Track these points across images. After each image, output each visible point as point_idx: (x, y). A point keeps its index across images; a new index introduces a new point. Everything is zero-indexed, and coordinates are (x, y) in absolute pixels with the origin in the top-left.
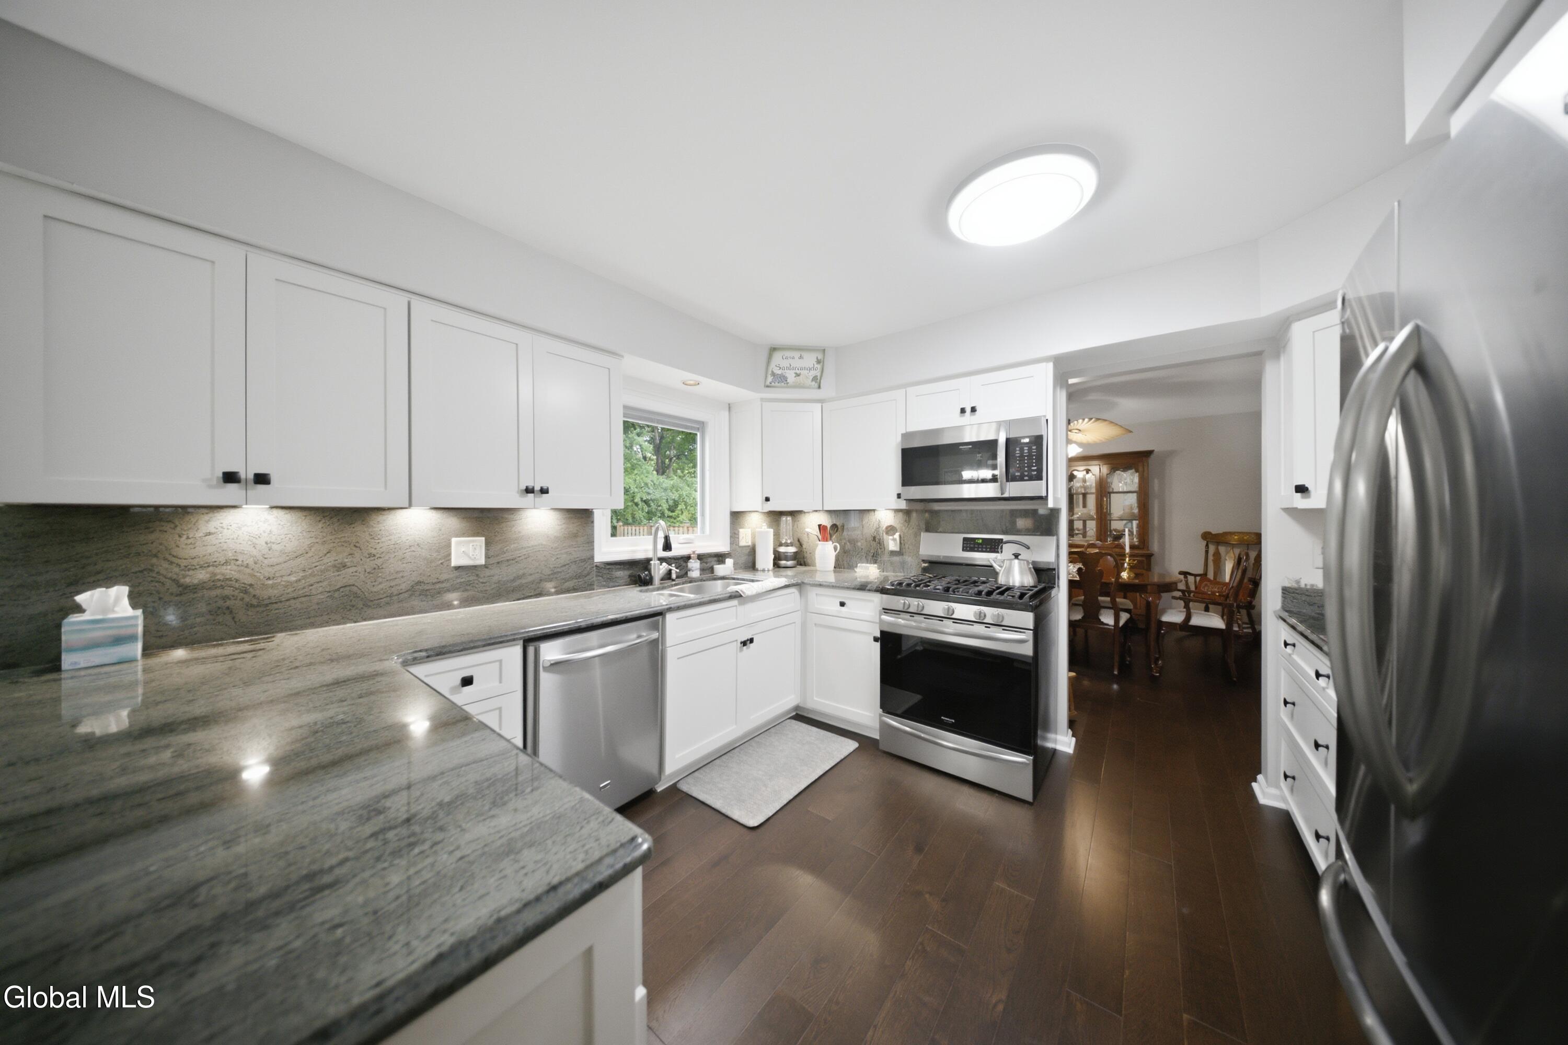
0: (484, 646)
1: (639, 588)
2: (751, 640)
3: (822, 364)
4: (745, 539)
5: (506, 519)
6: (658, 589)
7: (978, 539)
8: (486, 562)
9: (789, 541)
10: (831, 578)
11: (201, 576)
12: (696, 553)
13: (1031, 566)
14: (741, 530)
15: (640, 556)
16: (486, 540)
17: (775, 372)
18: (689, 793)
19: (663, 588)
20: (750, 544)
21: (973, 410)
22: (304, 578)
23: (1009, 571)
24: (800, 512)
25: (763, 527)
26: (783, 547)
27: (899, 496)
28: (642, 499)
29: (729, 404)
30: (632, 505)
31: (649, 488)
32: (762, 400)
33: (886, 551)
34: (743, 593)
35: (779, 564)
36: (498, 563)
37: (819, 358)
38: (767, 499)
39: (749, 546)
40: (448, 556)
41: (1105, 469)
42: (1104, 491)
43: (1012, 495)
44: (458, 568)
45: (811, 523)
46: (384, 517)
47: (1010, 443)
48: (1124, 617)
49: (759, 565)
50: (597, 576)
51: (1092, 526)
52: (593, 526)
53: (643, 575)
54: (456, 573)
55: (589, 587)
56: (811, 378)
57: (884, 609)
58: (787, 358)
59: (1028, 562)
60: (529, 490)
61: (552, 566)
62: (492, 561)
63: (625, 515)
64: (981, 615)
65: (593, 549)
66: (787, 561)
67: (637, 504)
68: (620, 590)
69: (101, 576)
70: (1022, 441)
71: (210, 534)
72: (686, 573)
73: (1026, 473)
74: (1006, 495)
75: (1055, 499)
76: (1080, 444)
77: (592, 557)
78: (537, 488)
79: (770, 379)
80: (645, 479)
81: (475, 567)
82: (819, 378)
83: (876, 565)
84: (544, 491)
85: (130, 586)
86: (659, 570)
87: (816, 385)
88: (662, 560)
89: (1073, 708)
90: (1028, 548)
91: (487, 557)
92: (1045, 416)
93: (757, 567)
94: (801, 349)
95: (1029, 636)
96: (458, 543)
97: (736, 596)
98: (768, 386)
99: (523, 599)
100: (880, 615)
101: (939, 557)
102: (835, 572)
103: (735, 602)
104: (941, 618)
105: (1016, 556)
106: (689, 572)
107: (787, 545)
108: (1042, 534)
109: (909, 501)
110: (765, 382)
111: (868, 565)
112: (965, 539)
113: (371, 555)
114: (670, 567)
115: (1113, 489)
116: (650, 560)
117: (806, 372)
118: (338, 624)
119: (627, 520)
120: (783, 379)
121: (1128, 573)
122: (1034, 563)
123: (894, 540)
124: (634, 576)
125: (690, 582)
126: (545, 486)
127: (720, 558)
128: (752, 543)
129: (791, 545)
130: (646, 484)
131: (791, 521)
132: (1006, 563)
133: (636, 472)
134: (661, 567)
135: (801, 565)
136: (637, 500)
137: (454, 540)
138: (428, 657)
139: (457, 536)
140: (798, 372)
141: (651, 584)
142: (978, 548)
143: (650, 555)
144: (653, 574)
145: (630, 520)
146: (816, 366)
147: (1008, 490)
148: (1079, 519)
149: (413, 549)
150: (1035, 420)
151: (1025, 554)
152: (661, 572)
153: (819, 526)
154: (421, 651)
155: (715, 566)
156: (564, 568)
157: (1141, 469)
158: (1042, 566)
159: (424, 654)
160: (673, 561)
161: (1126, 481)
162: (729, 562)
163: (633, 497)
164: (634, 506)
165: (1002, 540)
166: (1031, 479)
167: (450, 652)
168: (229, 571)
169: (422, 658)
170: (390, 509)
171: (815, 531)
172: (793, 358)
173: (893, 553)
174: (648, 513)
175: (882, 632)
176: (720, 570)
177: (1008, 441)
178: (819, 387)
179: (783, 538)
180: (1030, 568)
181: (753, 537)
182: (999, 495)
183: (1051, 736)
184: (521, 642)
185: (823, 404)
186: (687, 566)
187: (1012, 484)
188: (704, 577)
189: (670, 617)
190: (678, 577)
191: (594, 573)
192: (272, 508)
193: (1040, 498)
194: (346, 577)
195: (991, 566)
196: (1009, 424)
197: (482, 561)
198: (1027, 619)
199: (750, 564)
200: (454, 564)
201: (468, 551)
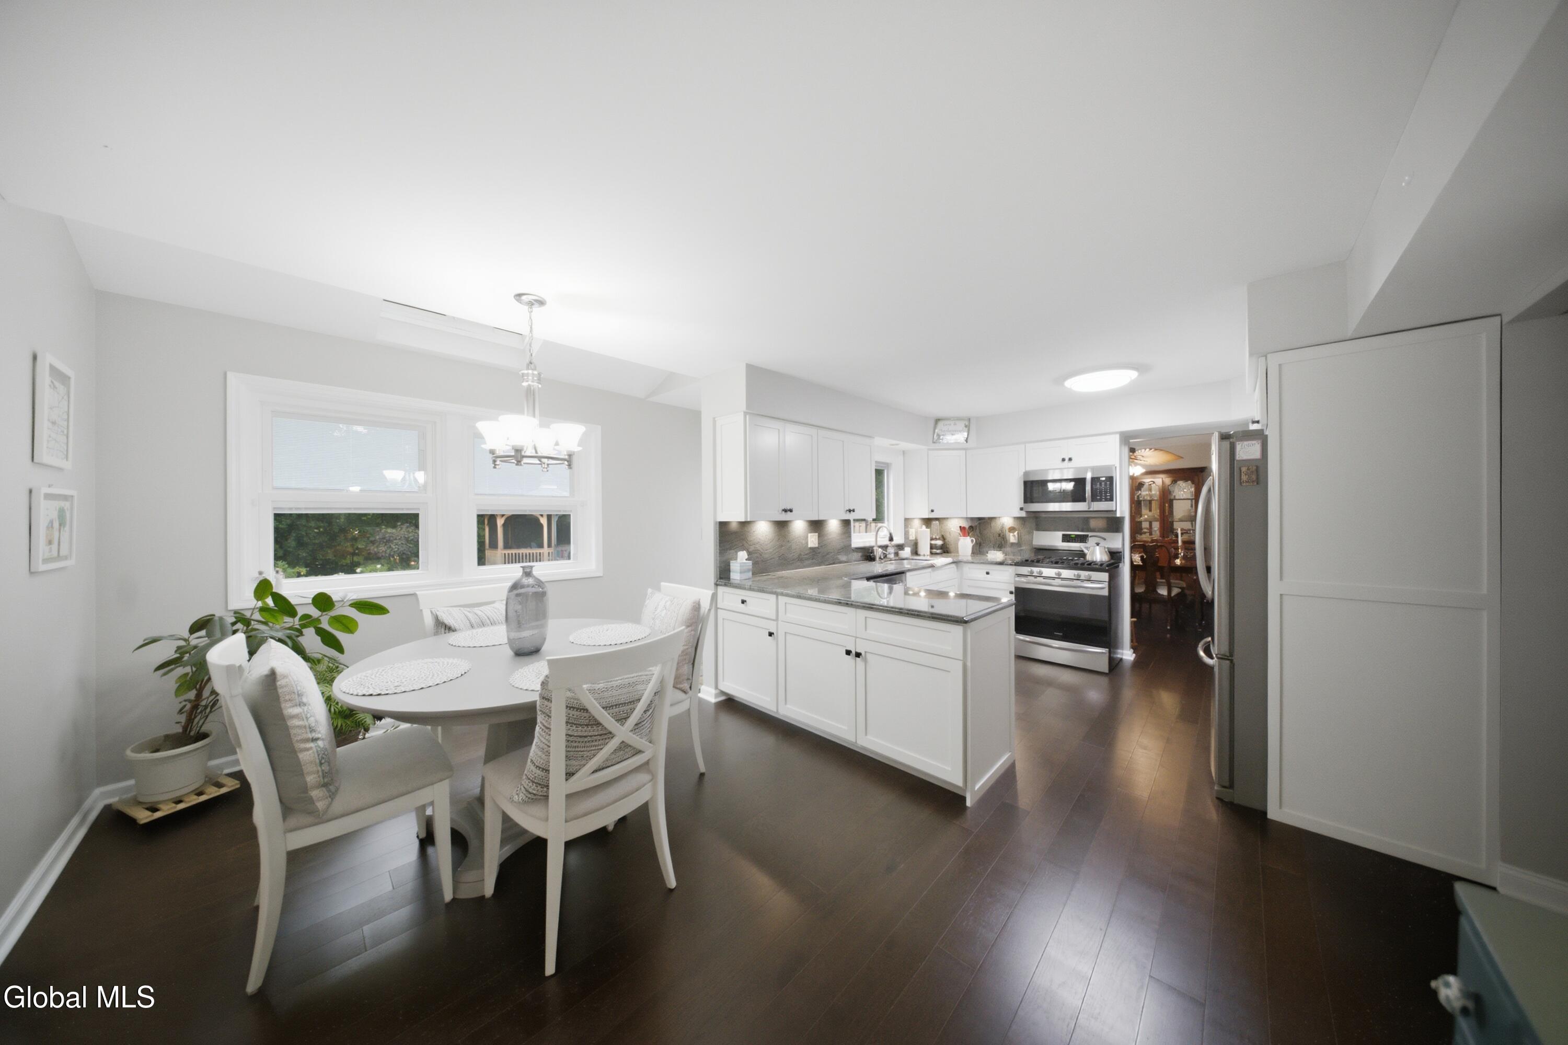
3: (967, 427)
4: (913, 536)
5: (823, 525)
7: (1072, 535)
9: (938, 537)
10: (970, 558)
11: (752, 548)
13: (1106, 550)
14: (910, 530)
15: (867, 545)
16: (817, 535)
17: (938, 433)
19: (883, 562)
21: (1070, 459)
22: (774, 549)
23: (1093, 553)
24: (945, 519)
25: (922, 528)
26: (935, 541)
27: (1020, 510)
29: (905, 453)
32: (929, 449)
33: (1008, 543)
35: (933, 551)
36: (821, 546)
37: (966, 424)
38: (932, 511)
39: (915, 540)
40: (808, 544)
41: (1168, 480)
42: (1166, 499)
43: (1095, 509)
44: (810, 548)
45: (953, 526)
47: (1095, 480)
48: (1175, 591)
49: (921, 552)
51: (1156, 526)
52: (850, 528)
53: (872, 555)
54: (810, 551)
57: (1016, 574)
58: (946, 425)
59: (1105, 548)
61: (838, 549)
64: (1079, 576)
65: (851, 540)
66: (937, 549)
70: (1101, 479)
71: (755, 531)
73: (1103, 497)
74: (1091, 509)
75: (1121, 511)
76: (1143, 466)
77: (851, 545)
78: (851, 509)
79: (935, 438)
81: (815, 548)
83: (1001, 552)
84: (853, 511)
86: (878, 554)
89: (1134, 641)
90: (1105, 539)
91: (819, 543)
92: (1114, 465)
93: (919, 553)
94: (955, 419)
95: (1106, 585)
96: (811, 536)
97: (932, 566)
98: (935, 443)
100: (1015, 577)
101: (1046, 546)
102: (971, 556)
103: (930, 570)
104: (1053, 578)
105: (1098, 544)
106: (888, 555)
107: (937, 540)
108: (1113, 532)
109: (1027, 512)
110: (932, 440)
111: (995, 552)
112: (1063, 535)
114: (883, 551)
115: (1175, 496)
116: (874, 547)
117: (957, 432)
121: (1180, 560)
122: (1108, 548)
123: (1014, 536)
124: (865, 556)
125: (891, 560)
127: (901, 547)
128: (917, 538)
129: (939, 539)
131: (939, 524)
132: (1091, 549)
134: (879, 550)
135: (949, 552)
139: (810, 533)
140: (954, 433)
141: (875, 560)
142: (1072, 540)
143: (873, 544)
144: (876, 555)
146: (964, 428)
147: (1092, 506)
148: (1146, 520)
149: (798, 539)
150: (1109, 468)
151: (1102, 543)
152: (881, 553)
153: (960, 527)
155: (899, 552)
156: (842, 548)
157: (1196, 480)
158: (1113, 550)
161: (1183, 490)
162: (907, 549)
165: (1088, 535)
166: (1106, 500)
171: (957, 531)
172: (950, 425)
173: (1012, 544)
175: (1016, 588)
176: (902, 554)
177: (1093, 479)
178: (965, 441)
179: (934, 535)
180: (1106, 552)
181: (917, 534)
182: (1087, 509)
183: (1119, 651)
185: (967, 451)
187: (1095, 503)
188: (896, 558)
189: (908, 574)
190: (884, 557)
192: (765, 521)
193: (1112, 511)
194: (782, 550)
195: (1083, 551)
196: (1093, 469)
197: (817, 546)
198: (1105, 576)
200: (809, 546)
201: (813, 540)
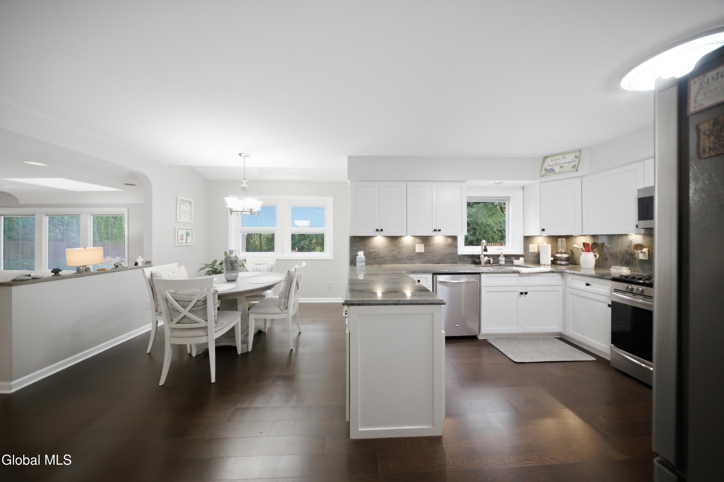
0: (423, 273)
1: (474, 265)
2: (526, 293)
3: (578, 158)
4: (533, 248)
5: (430, 239)
6: (483, 267)
8: (424, 251)
9: (563, 251)
10: (593, 272)
11: (372, 251)
12: (503, 254)
14: (530, 245)
15: (475, 254)
16: (424, 245)
17: (547, 168)
18: (491, 343)
19: (485, 267)
20: (536, 251)
22: (387, 252)
24: (571, 236)
25: (544, 244)
26: (559, 254)
27: (637, 226)
28: (497, 230)
29: (523, 187)
30: (492, 233)
31: (502, 224)
32: (540, 182)
34: (521, 271)
35: (556, 263)
36: (428, 252)
37: (577, 155)
38: (543, 230)
39: (536, 253)
40: (415, 250)
44: (417, 253)
45: (579, 242)
46: (401, 238)
49: (542, 262)
50: (459, 259)
52: (457, 242)
53: (477, 261)
54: (417, 254)
55: (456, 263)
56: (571, 167)
57: (615, 289)
58: (554, 160)
60: (435, 230)
61: (443, 254)
62: (426, 251)
63: (488, 238)
65: (457, 250)
66: (562, 261)
67: (495, 232)
68: (467, 265)
69: (360, 250)
71: (373, 242)
72: (498, 262)
77: (457, 253)
78: (437, 230)
79: (544, 172)
80: (499, 219)
81: (422, 253)
82: (577, 165)
84: (439, 230)
85: (364, 252)
86: (484, 260)
87: (575, 170)
88: (485, 256)
91: (425, 250)
93: (540, 263)
94: (563, 154)
96: (418, 246)
97: (517, 272)
98: (542, 176)
99: (435, 264)
100: (612, 293)
102: (595, 269)
103: (517, 275)
106: (499, 262)
107: (562, 253)
110: (541, 174)
111: (621, 267)
113: (399, 248)
114: (489, 259)
116: (480, 255)
117: (567, 164)
118: (393, 264)
119: (489, 240)
120: (552, 171)
124: (474, 261)
125: (500, 266)
126: (440, 229)
127: (517, 257)
128: (537, 251)
129: (565, 253)
130: (500, 222)
131: (565, 241)
133: (494, 216)
134: (485, 258)
135: (573, 264)
136: (495, 230)
137: (416, 245)
138: (410, 273)
139: (417, 244)
140: (562, 165)
141: (481, 264)
143: (480, 253)
144: (481, 261)
145: (491, 240)
146: (574, 160)
149: (407, 247)
152: (485, 260)
153: (584, 244)
154: (409, 271)
155: (514, 260)
156: (447, 255)
159: (409, 272)
160: (491, 256)
162: (522, 259)
163: (493, 229)
164: (493, 233)
167: (415, 273)
168: (376, 250)
169: (409, 273)
170: (403, 236)
171: (582, 246)
172: (559, 159)
174: (501, 236)
175: (613, 302)
176: (516, 262)
178: (577, 170)
179: (559, 249)
181: (538, 248)
184: (432, 274)
185: (582, 178)
186: (498, 259)
188: (507, 264)
189: (483, 275)
190: (493, 263)
191: (457, 258)
192: (382, 236)
194: (394, 253)
197: (423, 251)
199: (537, 262)
200: (416, 252)
201: (420, 248)
